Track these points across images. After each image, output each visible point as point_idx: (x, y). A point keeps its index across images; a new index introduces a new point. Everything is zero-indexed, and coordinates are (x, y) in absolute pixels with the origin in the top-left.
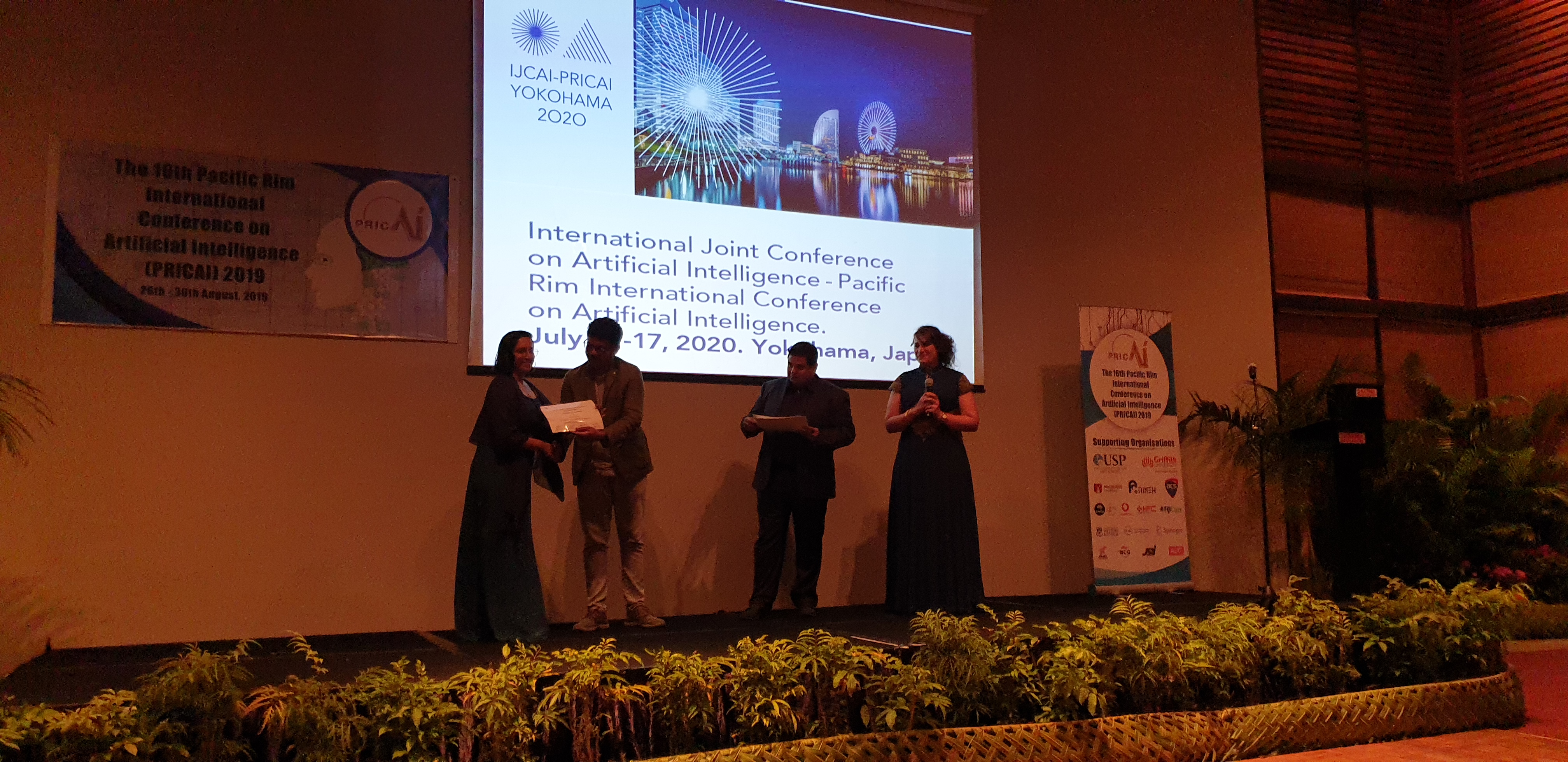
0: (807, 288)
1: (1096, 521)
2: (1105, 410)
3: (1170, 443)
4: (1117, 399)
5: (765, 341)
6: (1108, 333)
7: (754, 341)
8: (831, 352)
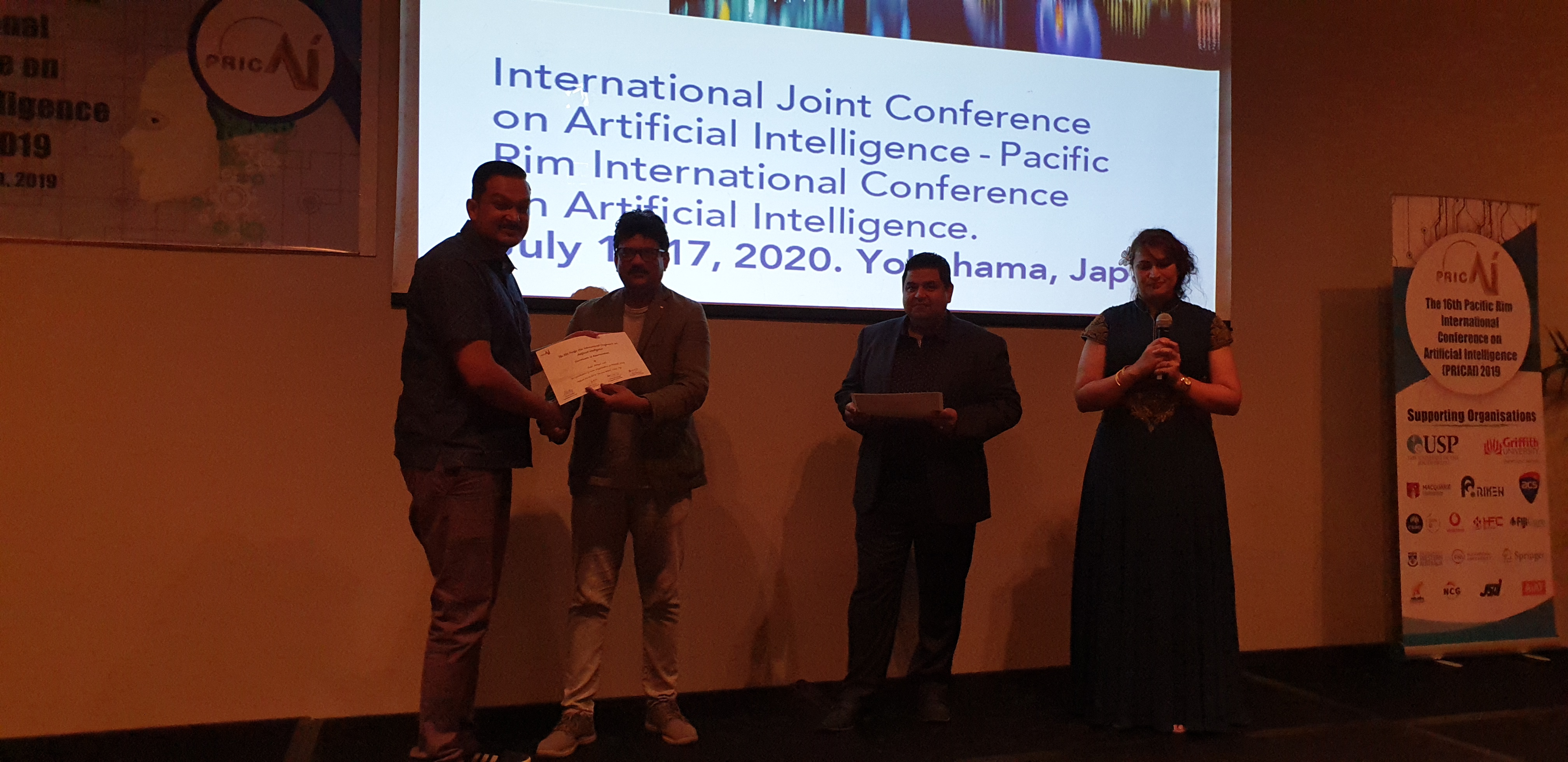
0: (950, 166)
1: (1407, 542)
2: (1428, 364)
3: (1528, 417)
4: (1447, 346)
5: (878, 252)
6: (1438, 238)
7: (861, 252)
8: (985, 270)
